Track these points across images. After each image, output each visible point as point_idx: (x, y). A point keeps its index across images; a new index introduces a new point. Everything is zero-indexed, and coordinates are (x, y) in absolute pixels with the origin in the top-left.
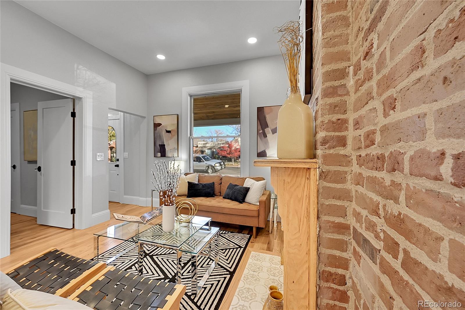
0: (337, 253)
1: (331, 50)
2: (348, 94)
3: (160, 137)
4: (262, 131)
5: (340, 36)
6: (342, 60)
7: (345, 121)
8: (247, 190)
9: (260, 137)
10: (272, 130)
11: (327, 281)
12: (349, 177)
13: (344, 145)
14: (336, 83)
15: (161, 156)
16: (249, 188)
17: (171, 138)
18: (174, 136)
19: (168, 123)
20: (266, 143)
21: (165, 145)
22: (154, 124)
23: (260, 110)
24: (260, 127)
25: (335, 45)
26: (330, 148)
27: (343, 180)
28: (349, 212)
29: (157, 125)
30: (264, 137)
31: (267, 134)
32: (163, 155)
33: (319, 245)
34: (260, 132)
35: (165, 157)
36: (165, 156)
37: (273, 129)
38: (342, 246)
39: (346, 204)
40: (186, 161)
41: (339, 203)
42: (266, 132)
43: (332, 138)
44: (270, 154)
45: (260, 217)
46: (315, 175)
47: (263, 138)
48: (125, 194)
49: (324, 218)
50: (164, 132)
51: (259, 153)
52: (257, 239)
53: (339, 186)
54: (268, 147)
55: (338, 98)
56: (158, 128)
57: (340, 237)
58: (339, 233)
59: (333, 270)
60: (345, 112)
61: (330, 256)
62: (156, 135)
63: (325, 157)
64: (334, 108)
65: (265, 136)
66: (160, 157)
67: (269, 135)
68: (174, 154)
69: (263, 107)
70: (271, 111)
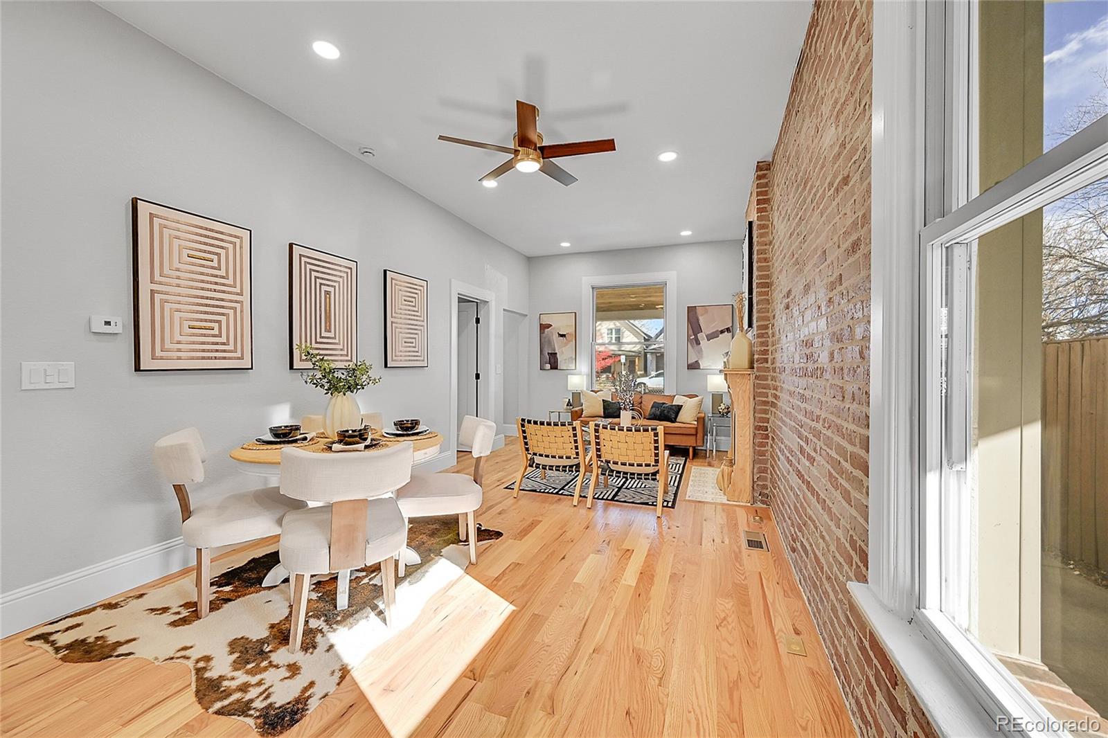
0: (764, 416)
1: (760, 315)
2: (769, 337)
3: (550, 342)
4: (694, 337)
5: (766, 308)
6: (766, 320)
7: (768, 350)
8: (679, 408)
9: (691, 344)
11: (759, 430)
12: (769, 378)
13: (767, 362)
14: (763, 332)
15: (551, 368)
16: (682, 406)
17: (566, 344)
18: (570, 341)
19: (561, 324)
20: (700, 352)
21: (556, 353)
22: (540, 324)
23: (692, 311)
24: (691, 332)
25: (763, 312)
26: (760, 363)
27: (767, 380)
28: (770, 394)
29: (543, 327)
30: (697, 344)
31: (702, 340)
32: (554, 367)
33: (755, 412)
34: (691, 338)
36: (556, 368)
37: (708, 334)
38: (766, 412)
39: (768, 391)
40: (588, 375)
41: (764, 391)
42: (699, 338)
43: (761, 359)
44: (705, 365)
45: (698, 435)
46: (753, 377)
48: (504, 423)
49: (757, 399)
50: (555, 336)
51: (690, 365)
52: (695, 460)
53: (765, 382)
54: (702, 357)
55: (764, 339)
56: (547, 330)
57: (765, 407)
58: (764, 406)
59: (761, 424)
60: (768, 346)
61: (760, 418)
62: (543, 340)
63: (758, 368)
64: (762, 344)
66: (549, 369)
67: (704, 342)
68: (570, 365)
69: (695, 307)
70: (706, 312)
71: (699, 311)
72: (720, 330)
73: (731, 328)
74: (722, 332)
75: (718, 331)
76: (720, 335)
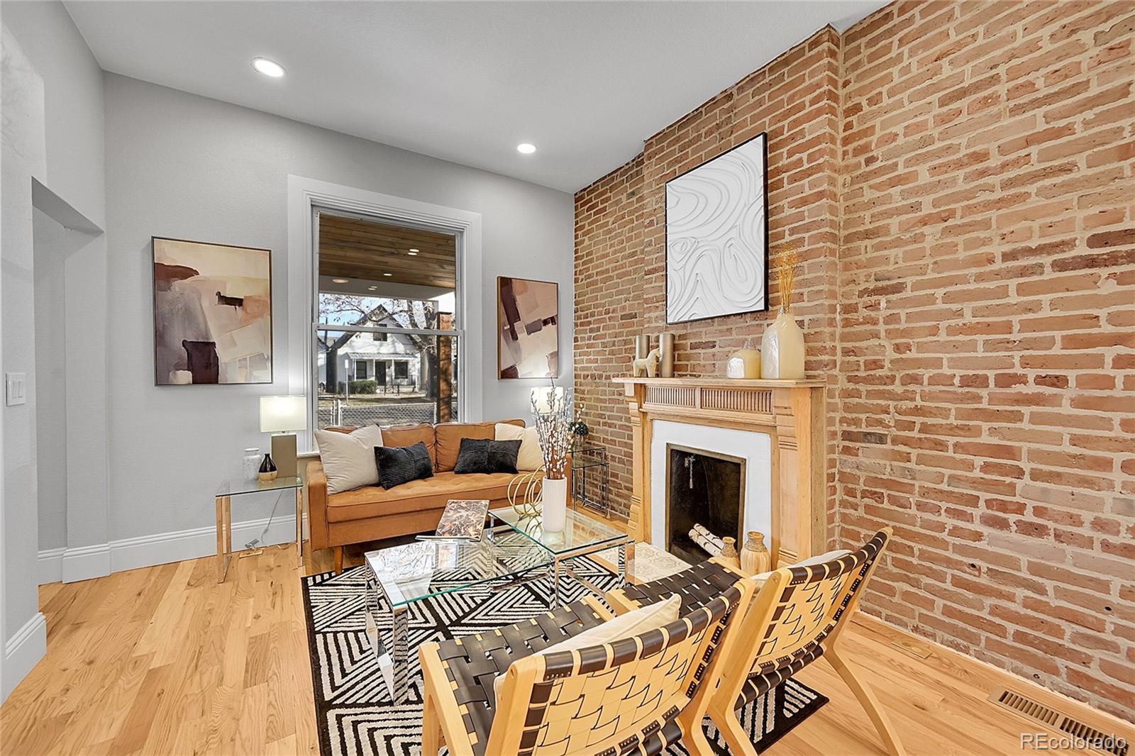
3: (189, 315)
4: (509, 327)
8: (518, 445)
9: (504, 337)
10: (527, 327)
15: (196, 382)
16: (521, 441)
17: (243, 323)
18: (253, 316)
20: (517, 351)
21: (212, 344)
22: (155, 265)
23: (505, 284)
24: (504, 318)
30: (513, 339)
31: (519, 333)
32: (207, 377)
34: (506, 328)
35: (215, 386)
36: (214, 381)
37: (528, 325)
42: (516, 329)
44: (525, 373)
47: (511, 340)
50: (208, 304)
51: (504, 371)
54: (519, 360)
56: (178, 284)
62: (164, 307)
65: (515, 337)
66: (189, 384)
67: (522, 336)
68: (256, 373)
69: (511, 279)
70: (525, 289)
71: (516, 286)
72: (543, 319)
73: (555, 318)
74: (546, 322)
75: (540, 320)
76: (543, 327)
